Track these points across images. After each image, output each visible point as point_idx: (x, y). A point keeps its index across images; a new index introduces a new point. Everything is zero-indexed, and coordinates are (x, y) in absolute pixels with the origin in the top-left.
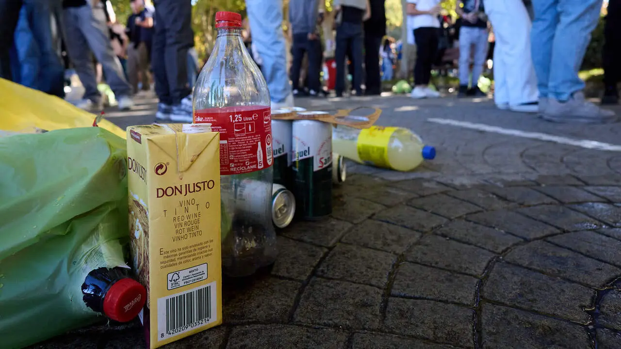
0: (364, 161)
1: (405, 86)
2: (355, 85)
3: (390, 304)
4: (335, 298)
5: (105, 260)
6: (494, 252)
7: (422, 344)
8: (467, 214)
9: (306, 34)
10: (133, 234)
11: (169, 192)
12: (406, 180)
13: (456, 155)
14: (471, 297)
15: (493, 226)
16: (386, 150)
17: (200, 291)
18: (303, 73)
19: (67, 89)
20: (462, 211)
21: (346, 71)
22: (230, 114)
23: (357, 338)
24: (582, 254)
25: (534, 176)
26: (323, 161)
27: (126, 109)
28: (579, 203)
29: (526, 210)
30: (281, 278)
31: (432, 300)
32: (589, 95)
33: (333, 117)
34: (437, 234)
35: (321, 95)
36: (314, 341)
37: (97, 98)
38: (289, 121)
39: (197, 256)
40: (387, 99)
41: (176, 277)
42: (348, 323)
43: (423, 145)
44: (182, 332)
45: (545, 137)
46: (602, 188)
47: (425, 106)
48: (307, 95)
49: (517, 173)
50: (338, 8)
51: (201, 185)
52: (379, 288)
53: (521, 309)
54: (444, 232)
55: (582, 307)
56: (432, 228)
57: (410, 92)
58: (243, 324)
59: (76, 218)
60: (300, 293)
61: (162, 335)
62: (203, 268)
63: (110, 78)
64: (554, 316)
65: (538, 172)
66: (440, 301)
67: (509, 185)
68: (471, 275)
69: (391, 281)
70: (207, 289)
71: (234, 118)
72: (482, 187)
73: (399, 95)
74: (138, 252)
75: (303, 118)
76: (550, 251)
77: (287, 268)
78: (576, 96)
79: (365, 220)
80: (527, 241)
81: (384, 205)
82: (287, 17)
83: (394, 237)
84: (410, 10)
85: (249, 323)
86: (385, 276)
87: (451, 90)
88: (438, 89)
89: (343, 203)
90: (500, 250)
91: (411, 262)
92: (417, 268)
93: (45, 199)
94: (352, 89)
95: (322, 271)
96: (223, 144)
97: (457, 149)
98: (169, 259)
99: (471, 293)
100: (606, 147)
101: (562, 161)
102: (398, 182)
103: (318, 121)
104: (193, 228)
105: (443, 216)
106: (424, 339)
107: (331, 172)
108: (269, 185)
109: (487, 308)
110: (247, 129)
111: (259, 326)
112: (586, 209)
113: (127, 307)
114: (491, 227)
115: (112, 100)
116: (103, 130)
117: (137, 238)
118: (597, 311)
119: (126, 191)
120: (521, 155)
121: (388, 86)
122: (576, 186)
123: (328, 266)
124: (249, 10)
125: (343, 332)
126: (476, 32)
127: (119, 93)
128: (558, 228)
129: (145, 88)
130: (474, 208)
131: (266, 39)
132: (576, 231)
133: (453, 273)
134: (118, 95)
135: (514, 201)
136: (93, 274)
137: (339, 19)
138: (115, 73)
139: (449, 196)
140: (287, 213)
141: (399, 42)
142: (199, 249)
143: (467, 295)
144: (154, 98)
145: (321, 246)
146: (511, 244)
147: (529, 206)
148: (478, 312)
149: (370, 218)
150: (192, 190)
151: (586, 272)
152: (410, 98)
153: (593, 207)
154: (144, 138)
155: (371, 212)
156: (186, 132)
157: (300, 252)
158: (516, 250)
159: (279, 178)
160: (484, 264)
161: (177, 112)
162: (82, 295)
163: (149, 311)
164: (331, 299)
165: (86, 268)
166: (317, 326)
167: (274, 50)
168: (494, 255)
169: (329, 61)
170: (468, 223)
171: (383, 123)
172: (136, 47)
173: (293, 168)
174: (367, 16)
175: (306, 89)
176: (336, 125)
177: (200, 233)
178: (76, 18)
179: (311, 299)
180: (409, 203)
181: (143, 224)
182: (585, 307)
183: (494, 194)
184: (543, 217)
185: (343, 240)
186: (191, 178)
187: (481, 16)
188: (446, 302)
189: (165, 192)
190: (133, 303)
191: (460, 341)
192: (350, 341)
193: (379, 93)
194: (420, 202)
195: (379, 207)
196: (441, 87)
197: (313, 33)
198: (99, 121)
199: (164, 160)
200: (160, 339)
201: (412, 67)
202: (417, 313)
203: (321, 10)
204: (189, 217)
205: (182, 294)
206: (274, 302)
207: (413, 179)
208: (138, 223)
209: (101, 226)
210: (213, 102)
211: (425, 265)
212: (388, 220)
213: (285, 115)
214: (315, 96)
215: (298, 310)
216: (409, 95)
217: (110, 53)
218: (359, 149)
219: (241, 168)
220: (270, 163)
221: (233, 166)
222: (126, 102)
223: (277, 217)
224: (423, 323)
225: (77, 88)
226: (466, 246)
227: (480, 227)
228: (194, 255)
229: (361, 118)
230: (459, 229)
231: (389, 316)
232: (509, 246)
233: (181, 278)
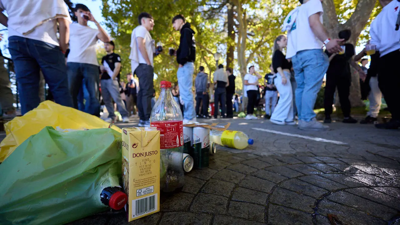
0: (224, 145)
1: (243, 114)
2: (222, 114)
3: (231, 204)
4: (208, 201)
5: (111, 184)
6: (275, 183)
7: (243, 221)
8: (265, 167)
9: (202, 92)
10: (123, 173)
11: (138, 155)
12: (241, 153)
13: (262, 143)
14: (265, 202)
15: (276, 172)
16: (233, 140)
17: (150, 197)
18: (200, 108)
19: (101, 114)
20: (264, 166)
21: (219, 107)
22: (165, 123)
23: (216, 218)
24: (312, 184)
25: (294, 152)
26: (206, 144)
27: (127, 122)
28: (312, 164)
29: (290, 166)
30: (186, 193)
31: (248, 202)
32: (319, 119)
33: (210, 126)
34: (252, 176)
35: (208, 117)
36: (198, 219)
37: (114, 117)
38: (192, 127)
39: (149, 182)
40: (235, 120)
41: (140, 191)
42: (212, 212)
43: (248, 139)
44: (142, 215)
45: (300, 136)
46: (322, 157)
47: (252, 123)
48: (202, 117)
49: (287, 151)
50: (216, 81)
51: (152, 153)
52: (227, 197)
53: (285, 207)
54: (255, 175)
55: (310, 206)
56: (251, 173)
57: (245, 117)
58: (168, 212)
59: (99, 166)
60: (194, 199)
61: (134, 216)
62: (152, 188)
63: (120, 109)
64: (299, 210)
65: (296, 150)
66: (252, 203)
67: (284, 155)
68: (265, 192)
69: (232, 194)
70: (154, 197)
71: (167, 125)
72: (272, 156)
73: (241, 118)
74: (125, 180)
75: (198, 126)
76: (299, 183)
77: (189, 189)
78: (313, 120)
79: (222, 169)
80: (289, 179)
81: (231, 163)
82: (195, 85)
83: (234, 177)
84: (245, 83)
85: (171, 211)
86: (230, 192)
87: (262, 116)
88: (257, 116)
89: (214, 162)
90: (278, 183)
91: (241, 187)
92: (243, 189)
93: (87, 157)
94: (221, 115)
95: (203, 190)
96: (162, 136)
97: (263, 141)
98: (138, 184)
99: (264, 200)
100: (325, 140)
101: (306, 146)
102: (238, 154)
103: (204, 127)
104: (148, 171)
105: (256, 168)
106: (244, 218)
107: (209, 149)
108: (182, 154)
109: (271, 206)
110: (173, 130)
111: (175, 213)
112: (315, 166)
113: (119, 204)
114: (275, 173)
115: (120, 118)
116: (112, 130)
117: (125, 175)
118: (316, 208)
119: (121, 155)
120: (290, 144)
121: (236, 114)
122: (311, 156)
123: (206, 188)
124: (179, 82)
125: (210, 215)
126: (272, 92)
127: (123, 115)
128: (303, 173)
129: (134, 114)
130: (268, 165)
131: (186, 93)
132: (310, 175)
133: (258, 191)
134: (123, 116)
135: (285, 162)
136: (105, 189)
137: (216, 86)
138: (121, 107)
139: (259, 160)
140: (190, 166)
141: (241, 96)
142: (150, 179)
143: (263, 201)
144: (138, 118)
145: (204, 180)
146: (283, 180)
147: (291, 164)
148: (267, 208)
149: (225, 168)
150: (148, 154)
151: (313, 192)
152: (245, 120)
153: (318, 165)
154: (128, 132)
155: (225, 166)
156: (146, 130)
157: (195, 182)
158: (285, 182)
159: (187, 151)
160: (271, 188)
161: (147, 124)
162: (100, 198)
163: (128, 205)
164: (206, 202)
165: (102, 187)
166: (200, 213)
167: (188, 98)
168: (275, 184)
169: (212, 103)
170: (265, 171)
171: (231, 129)
172: (129, 96)
173: (193, 147)
174: (228, 85)
175: (202, 115)
176: (211, 129)
177: (151, 173)
178: (106, 84)
179: (198, 201)
180: (241, 162)
181: (127, 169)
182: (312, 206)
183: (277, 159)
184: (297, 169)
185: (213, 177)
186: (148, 150)
187: (273, 86)
188: (254, 203)
189: (136, 155)
190: (121, 202)
191: (259, 220)
192: (213, 219)
193: (232, 117)
194: (246, 162)
195: (229, 164)
196: (258, 115)
197: (205, 92)
198: (112, 126)
199: (136, 141)
200: (133, 217)
201: (246, 106)
202: (241, 208)
203: (209, 82)
204: (146, 166)
205: (143, 198)
206: (182, 203)
207: (244, 153)
208: (125, 169)
209: (110, 170)
210: (159, 119)
211: (246, 188)
212: (232, 169)
213: (190, 125)
214: (206, 118)
215: (192, 206)
216: (245, 118)
217: (120, 99)
218: (222, 140)
219: (170, 146)
220: (182, 144)
221: (166, 145)
222: (126, 119)
223: (186, 167)
224: (244, 212)
225: (106, 113)
226: (264, 180)
227: (270, 173)
228: (148, 182)
229: (221, 126)
230: (261, 173)
231: (230, 209)
232: (282, 181)
233: (142, 192)
